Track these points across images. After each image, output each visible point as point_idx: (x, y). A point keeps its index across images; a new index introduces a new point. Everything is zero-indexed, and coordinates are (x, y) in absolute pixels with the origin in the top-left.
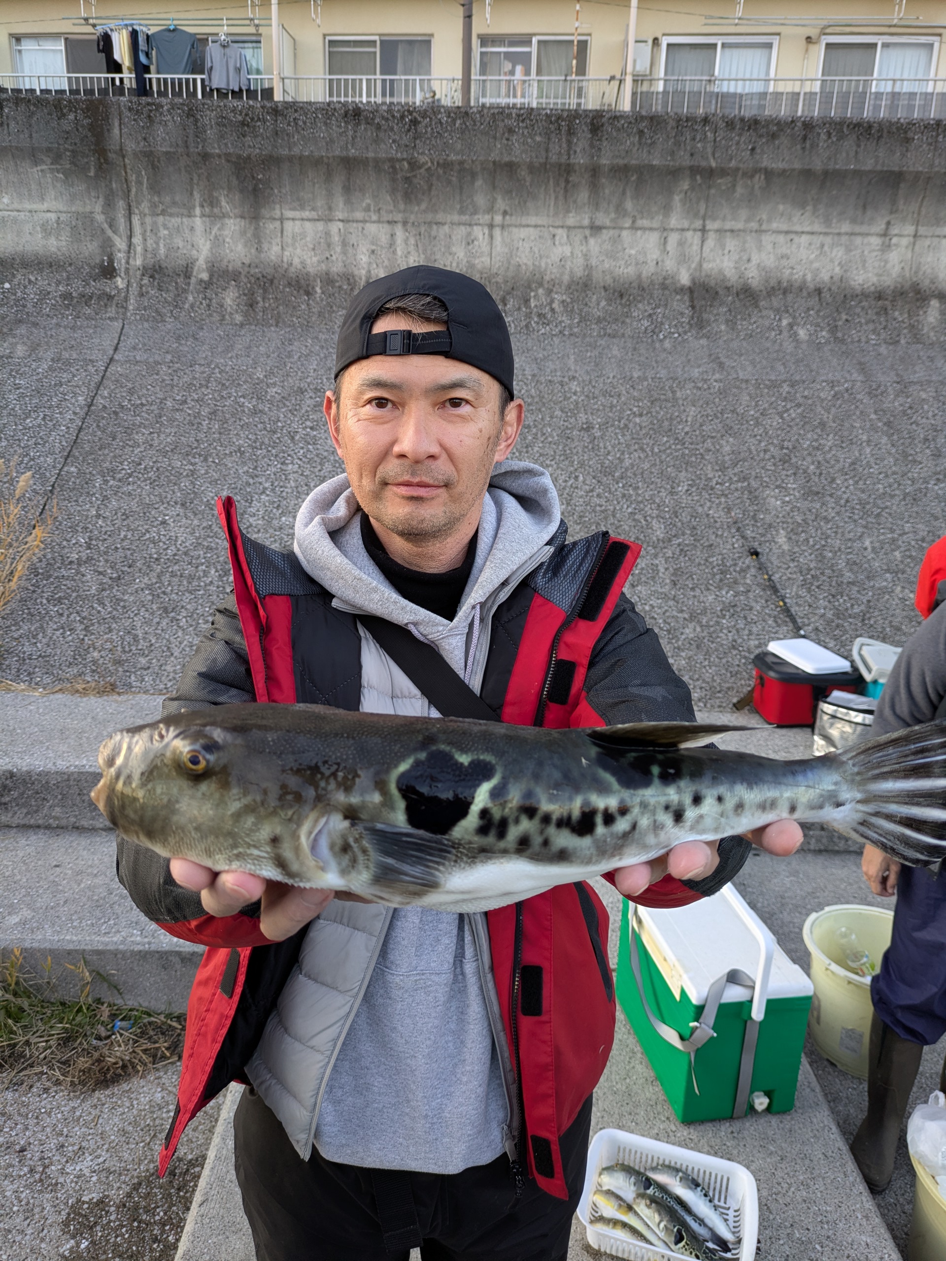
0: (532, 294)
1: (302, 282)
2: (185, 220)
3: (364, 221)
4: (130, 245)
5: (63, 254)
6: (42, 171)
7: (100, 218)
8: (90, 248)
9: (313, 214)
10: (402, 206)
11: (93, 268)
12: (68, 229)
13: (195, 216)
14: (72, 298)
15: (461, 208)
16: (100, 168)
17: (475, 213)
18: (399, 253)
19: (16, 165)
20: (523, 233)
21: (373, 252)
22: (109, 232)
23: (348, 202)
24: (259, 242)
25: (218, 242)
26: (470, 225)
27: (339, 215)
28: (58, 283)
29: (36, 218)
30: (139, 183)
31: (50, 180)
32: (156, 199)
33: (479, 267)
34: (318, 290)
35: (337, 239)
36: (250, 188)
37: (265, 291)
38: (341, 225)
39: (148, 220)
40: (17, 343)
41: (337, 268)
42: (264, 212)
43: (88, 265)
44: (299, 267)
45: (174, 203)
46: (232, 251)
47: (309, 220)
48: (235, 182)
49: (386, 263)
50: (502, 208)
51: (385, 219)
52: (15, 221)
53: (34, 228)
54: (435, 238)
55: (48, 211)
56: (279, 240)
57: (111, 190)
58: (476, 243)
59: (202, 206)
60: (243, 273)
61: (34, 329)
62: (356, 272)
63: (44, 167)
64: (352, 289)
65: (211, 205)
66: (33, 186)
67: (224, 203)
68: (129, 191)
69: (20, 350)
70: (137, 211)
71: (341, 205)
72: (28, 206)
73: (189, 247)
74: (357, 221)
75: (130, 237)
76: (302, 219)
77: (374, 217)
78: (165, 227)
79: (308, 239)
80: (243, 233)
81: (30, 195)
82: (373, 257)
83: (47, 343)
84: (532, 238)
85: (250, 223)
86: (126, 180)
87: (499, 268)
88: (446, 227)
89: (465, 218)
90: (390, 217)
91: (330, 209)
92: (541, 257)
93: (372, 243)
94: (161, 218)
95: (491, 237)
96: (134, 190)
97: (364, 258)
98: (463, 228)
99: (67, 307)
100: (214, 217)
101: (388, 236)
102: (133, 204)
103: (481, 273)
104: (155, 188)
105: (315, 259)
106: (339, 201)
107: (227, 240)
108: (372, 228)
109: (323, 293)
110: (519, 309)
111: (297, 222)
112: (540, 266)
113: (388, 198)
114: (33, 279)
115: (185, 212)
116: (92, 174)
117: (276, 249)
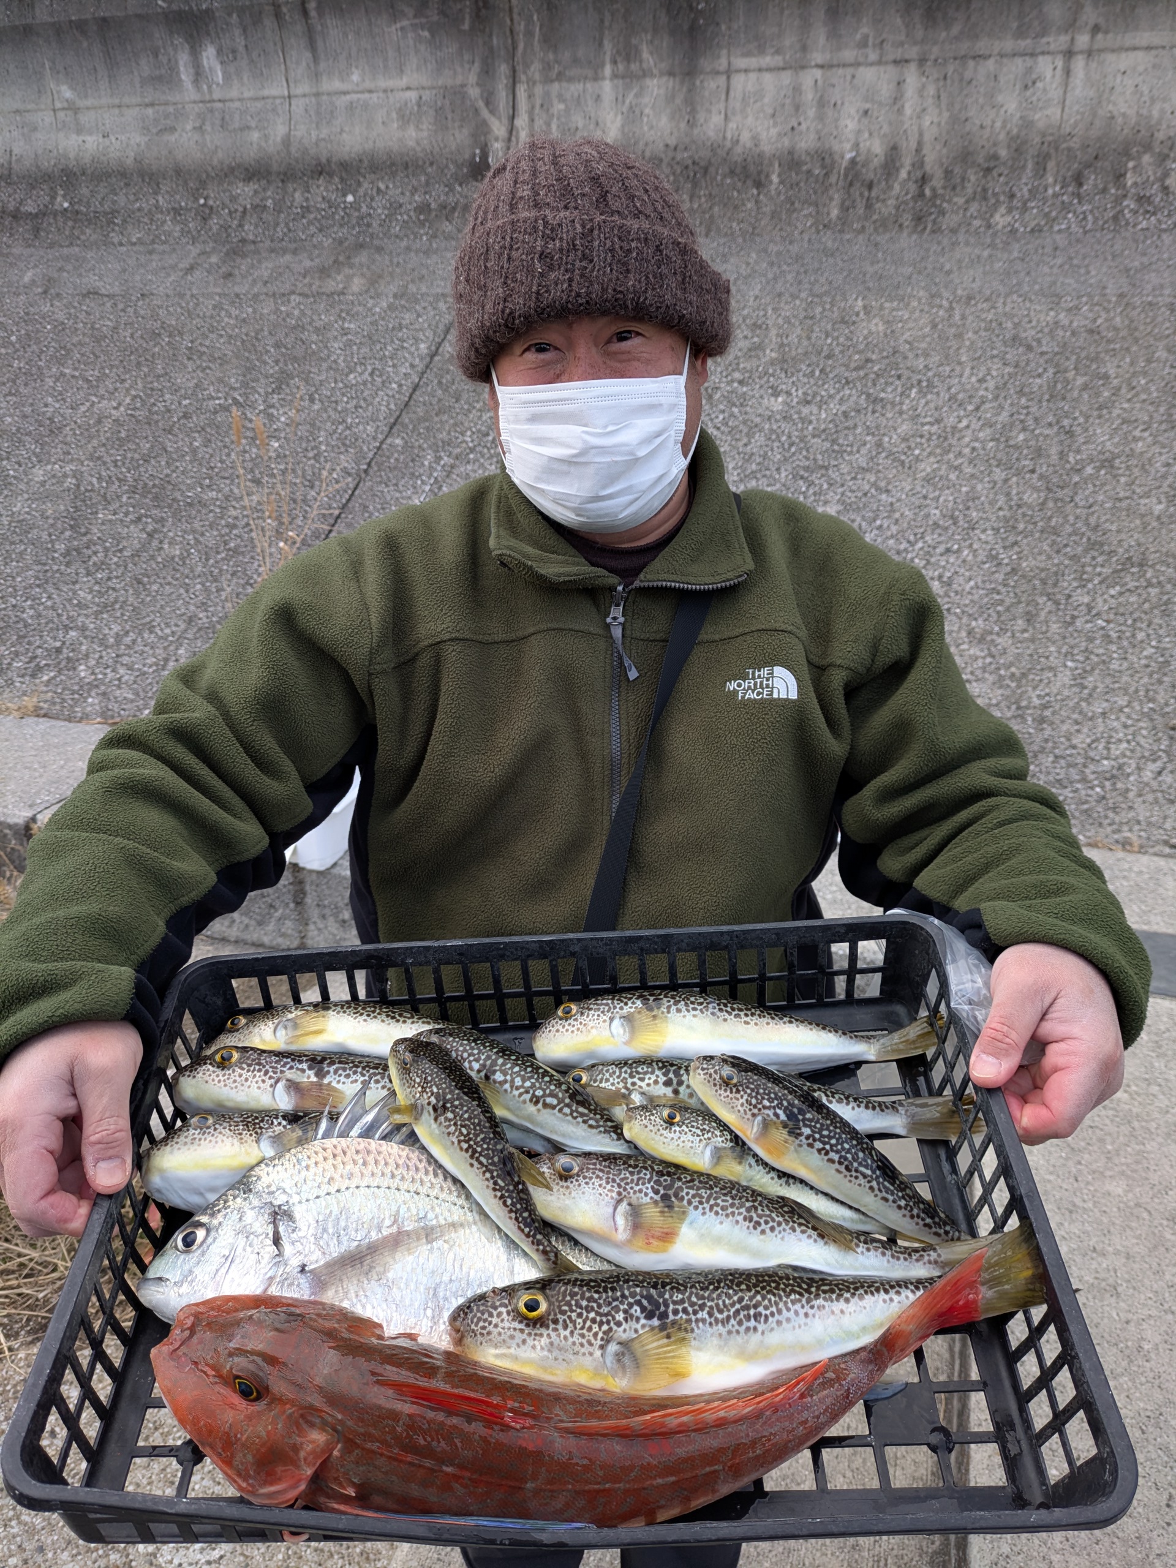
0: (1131, 164)
1: (752, 168)
2: (588, 85)
3: (857, 64)
4: (511, 129)
5: (424, 150)
6: (402, 29)
7: (474, 92)
8: (459, 138)
9: (778, 60)
10: (919, 33)
11: (459, 167)
12: (432, 112)
13: (603, 79)
14: (430, 210)
15: (1019, 27)
16: (478, 16)
17: (1043, 33)
18: (908, 111)
19: (370, 24)
20: (1125, 60)
21: (866, 112)
22: (485, 113)
23: (833, 35)
24: (693, 112)
25: (633, 115)
26: (1032, 55)
27: (818, 57)
28: (414, 191)
29: (391, 100)
30: (529, 34)
31: (411, 42)
32: (551, 56)
33: (1041, 125)
34: (775, 178)
35: (810, 96)
36: (686, 27)
37: (695, 184)
38: (818, 73)
39: (539, 90)
40: (353, 275)
41: (806, 143)
42: (705, 63)
43: (455, 162)
44: (749, 144)
45: (576, 61)
46: (651, 128)
47: (769, 70)
48: (663, 18)
49: (886, 129)
50: (1092, 23)
51: (891, 57)
52: (366, 106)
53: (388, 113)
54: (970, 82)
55: (408, 88)
56: (722, 106)
57: (491, 50)
58: (1039, 85)
59: (614, 62)
60: (666, 161)
61: (377, 257)
62: (836, 147)
63: (405, 23)
64: (827, 175)
65: (628, 59)
66: (391, 53)
67: (645, 55)
68: (515, 48)
69: (357, 285)
70: (523, 78)
71: (822, 40)
72: (382, 83)
73: (592, 127)
74: (844, 65)
75: (513, 118)
76: (760, 70)
77: (873, 56)
78: (561, 98)
79: (766, 100)
80: (670, 98)
81: (386, 67)
82: (865, 121)
83: (391, 274)
84: (1141, 68)
85: (682, 83)
86: (511, 31)
87: (1076, 124)
88: (991, 64)
89: (1025, 44)
90: (898, 54)
91: (804, 48)
92: (1153, 100)
93: (866, 99)
94: (556, 85)
95: (1068, 72)
96: (521, 46)
97: (850, 124)
98: (1019, 61)
99: (422, 224)
100: (630, 78)
101: (893, 86)
102: (520, 68)
103: (1044, 136)
104: (550, 41)
105: (774, 132)
106: (819, 35)
107: (647, 111)
108: (867, 74)
109: (781, 182)
110: (1104, 190)
111: (753, 76)
112: (1149, 117)
113: (899, 21)
114: (382, 186)
115: (590, 73)
116: (466, 26)
117: (716, 119)
